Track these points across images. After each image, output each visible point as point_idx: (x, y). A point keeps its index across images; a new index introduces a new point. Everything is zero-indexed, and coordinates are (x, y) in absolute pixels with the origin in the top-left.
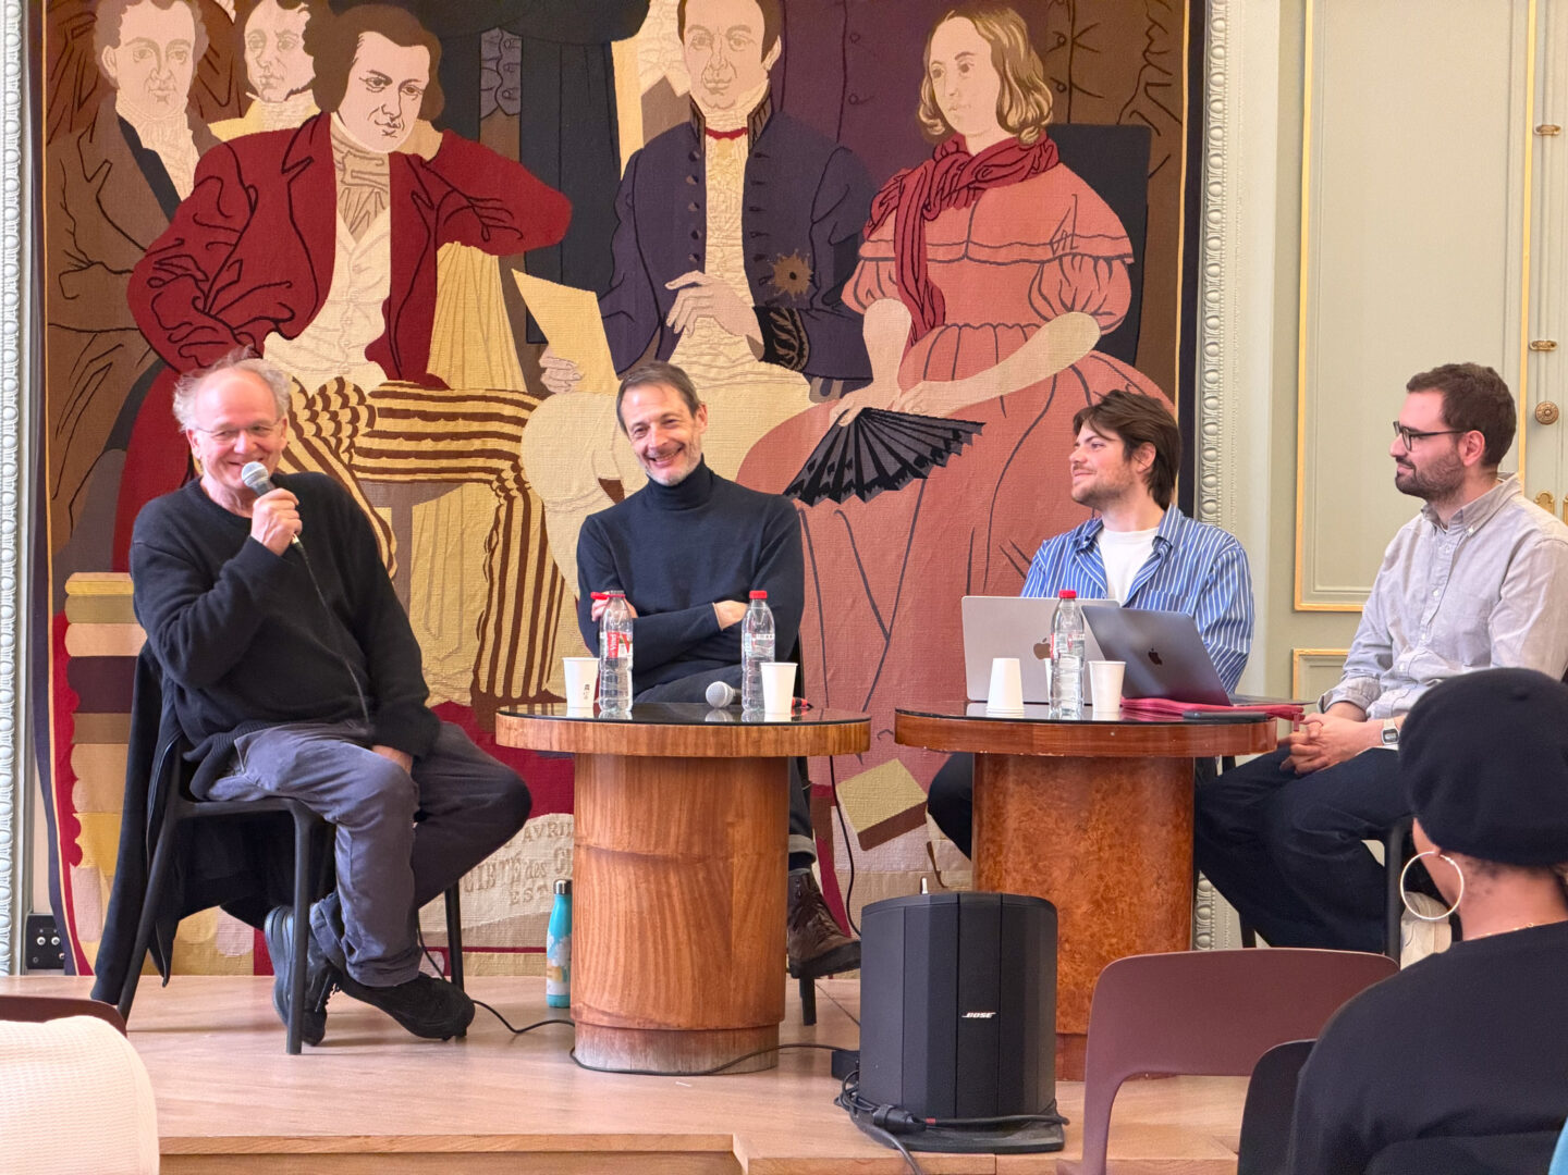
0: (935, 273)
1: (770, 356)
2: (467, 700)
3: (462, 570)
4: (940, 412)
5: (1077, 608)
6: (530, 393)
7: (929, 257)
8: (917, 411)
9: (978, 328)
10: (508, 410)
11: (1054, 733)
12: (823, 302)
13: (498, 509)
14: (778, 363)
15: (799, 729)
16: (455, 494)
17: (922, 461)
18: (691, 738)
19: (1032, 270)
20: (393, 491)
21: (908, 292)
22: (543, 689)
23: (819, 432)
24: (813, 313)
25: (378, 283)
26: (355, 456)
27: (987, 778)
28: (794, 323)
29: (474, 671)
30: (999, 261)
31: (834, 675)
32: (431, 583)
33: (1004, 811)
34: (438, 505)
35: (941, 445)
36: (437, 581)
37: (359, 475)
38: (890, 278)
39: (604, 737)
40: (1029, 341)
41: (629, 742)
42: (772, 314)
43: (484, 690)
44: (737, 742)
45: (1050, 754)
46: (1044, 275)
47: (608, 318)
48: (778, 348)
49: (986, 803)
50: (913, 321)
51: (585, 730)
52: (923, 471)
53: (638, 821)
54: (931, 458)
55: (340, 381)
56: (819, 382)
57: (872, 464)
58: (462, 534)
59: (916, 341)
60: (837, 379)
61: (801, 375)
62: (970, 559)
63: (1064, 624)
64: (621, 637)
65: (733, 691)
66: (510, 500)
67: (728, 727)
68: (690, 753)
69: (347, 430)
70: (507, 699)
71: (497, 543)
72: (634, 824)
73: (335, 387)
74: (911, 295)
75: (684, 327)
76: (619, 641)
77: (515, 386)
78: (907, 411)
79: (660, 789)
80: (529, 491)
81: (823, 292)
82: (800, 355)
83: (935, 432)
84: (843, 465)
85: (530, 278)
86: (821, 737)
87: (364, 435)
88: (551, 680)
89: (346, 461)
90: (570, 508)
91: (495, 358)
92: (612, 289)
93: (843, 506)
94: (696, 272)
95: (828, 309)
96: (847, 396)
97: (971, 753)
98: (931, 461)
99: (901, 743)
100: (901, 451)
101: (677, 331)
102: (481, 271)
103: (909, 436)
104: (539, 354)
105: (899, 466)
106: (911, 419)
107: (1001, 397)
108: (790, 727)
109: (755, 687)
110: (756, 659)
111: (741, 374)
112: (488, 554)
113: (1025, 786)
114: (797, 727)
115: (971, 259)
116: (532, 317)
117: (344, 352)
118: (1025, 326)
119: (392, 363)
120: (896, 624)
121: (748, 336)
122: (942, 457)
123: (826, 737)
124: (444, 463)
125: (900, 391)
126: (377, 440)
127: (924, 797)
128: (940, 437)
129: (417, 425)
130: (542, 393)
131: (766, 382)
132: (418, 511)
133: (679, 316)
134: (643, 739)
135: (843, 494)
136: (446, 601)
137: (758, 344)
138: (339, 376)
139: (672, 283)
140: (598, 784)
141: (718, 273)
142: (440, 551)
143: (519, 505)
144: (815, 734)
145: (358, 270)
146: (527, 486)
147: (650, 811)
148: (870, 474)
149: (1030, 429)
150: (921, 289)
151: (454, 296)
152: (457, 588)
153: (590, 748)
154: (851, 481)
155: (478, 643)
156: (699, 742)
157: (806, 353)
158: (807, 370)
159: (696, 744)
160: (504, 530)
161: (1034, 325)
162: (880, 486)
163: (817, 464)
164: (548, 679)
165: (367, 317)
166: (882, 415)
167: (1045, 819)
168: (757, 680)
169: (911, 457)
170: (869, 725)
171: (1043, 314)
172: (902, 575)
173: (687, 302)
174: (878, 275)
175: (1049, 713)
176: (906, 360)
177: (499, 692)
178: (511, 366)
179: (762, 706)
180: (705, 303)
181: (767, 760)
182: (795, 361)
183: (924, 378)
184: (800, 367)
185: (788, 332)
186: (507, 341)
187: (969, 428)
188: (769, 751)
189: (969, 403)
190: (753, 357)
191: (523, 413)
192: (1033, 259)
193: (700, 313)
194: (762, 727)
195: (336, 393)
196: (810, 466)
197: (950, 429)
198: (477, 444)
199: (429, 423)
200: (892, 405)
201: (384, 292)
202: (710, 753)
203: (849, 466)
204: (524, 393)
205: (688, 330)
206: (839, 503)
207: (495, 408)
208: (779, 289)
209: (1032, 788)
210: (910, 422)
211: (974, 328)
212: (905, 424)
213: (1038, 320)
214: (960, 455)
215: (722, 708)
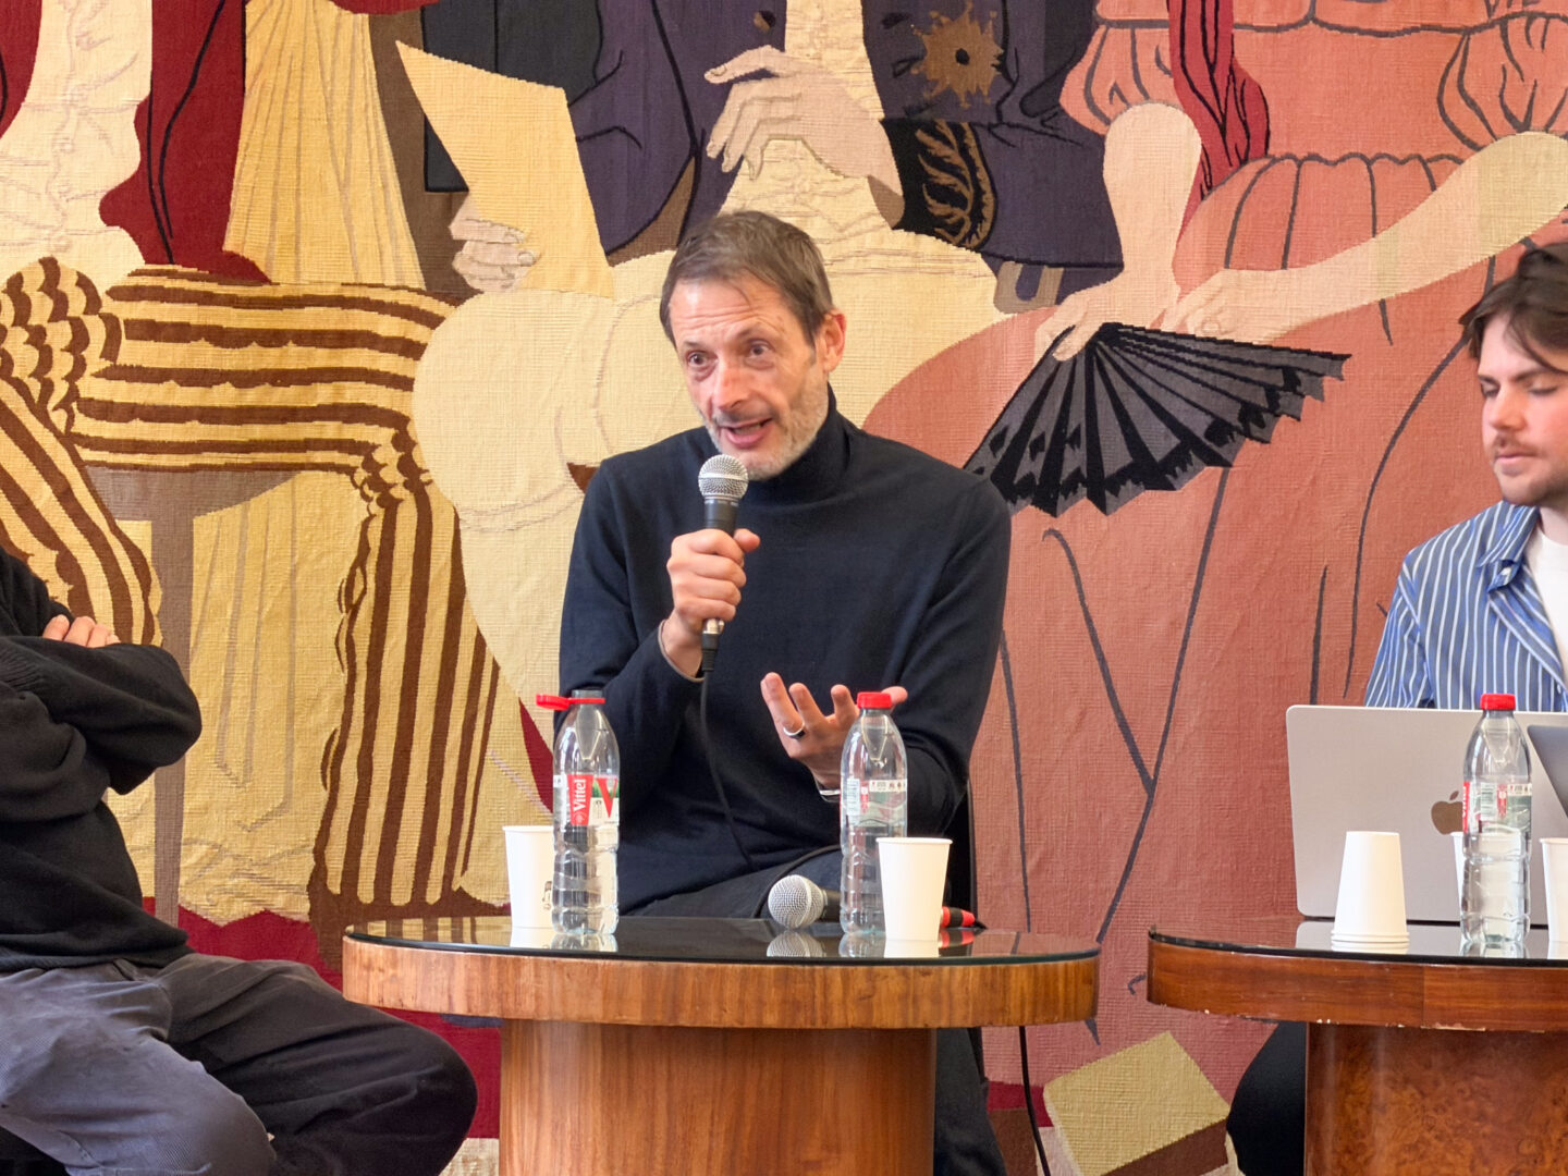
0: (1250, 54)
1: (915, 218)
2: (301, 909)
3: (292, 646)
4: (1258, 331)
5: (1518, 731)
6: (432, 290)
7: (1237, 20)
8: (1211, 331)
9: (1335, 163)
10: (388, 326)
11: (1466, 984)
12: (1024, 112)
13: (365, 525)
14: (930, 233)
15: (951, 972)
16: (276, 497)
17: (1220, 431)
18: (731, 990)
19: (1444, 47)
20: (154, 487)
21: (1195, 91)
22: (455, 888)
23: (1013, 372)
24: (1002, 131)
25: (126, 68)
26: (80, 418)
27: (1332, 1074)
28: (964, 150)
29: (315, 851)
30: (1378, 28)
31: (1039, 865)
32: (229, 675)
33: (1366, 1141)
34: (245, 517)
35: (1261, 400)
36: (242, 671)
37: (86, 454)
38: (1158, 61)
39: (556, 986)
40: (1439, 189)
41: (606, 996)
42: (920, 135)
43: (336, 889)
44: (825, 996)
45: (1458, 1027)
46: (1469, 57)
47: (588, 140)
48: (931, 202)
49: (1330, 1125)
50: (1204, 148)
51: (518, 974)
52: (1223, 451)
53: (626, 1156)
54: (1237, 423)
55: (50, 266)
56: (1013, 270)
57: (1120, 437)
58: (293, 574)
59: (1210, 188)
60: (1052, 265)
61: (978, 257)
62: (1318, 630)
63: (1490, 762)
64: (596, 785)
65: (822, 894)
66: (390, 506)
67: (807, 968)
68: (729, 1020)
69: (63, 364)
70: (382, 907)
71: (364, 592)
72: (618, 1163)
73: (40, 277)
74: (1201, 97)
75: (742, 158)
76: (590, 793)
77: (399, 273)
78: (1191, 331)
79: (669, 1090)
80: (428, 489)
81: (1021, 91)
82: (977, 217)
83: (1249, 372)
84: (1061, 438)
85: (432, 59)
86: (995, 988)
87: (97, 375)
88: (471, 869)
89: (62, 427)
90: (511, 525)
91: (362, 222)
92: (599, 83)
93: (1062, 522)
94: (767, 48)
95: (1035, 123)
96: (1071, 299)
97: (1303, 1023)
98: (1240, 433)
99: (1158, 1002)
100: (1176, 408)
101: (727, 167)
102: (335, 46)
103: (1196, 381)
104: (449, 213)
105: (1175, 441)
106: (1199, 346)
107: (1382, 303)
108: (934, 968)
109: (867, 887)
110: (868, 829)
111: (858, 254)
112: (344, 616)
113: (1411, 1090)
114: (946, 968)
115: (1323, 24)
116: (436, 137)
117: (57, 207)
118: (1430, 160)
119: (154, 232)
120: (1168, 760)
121: (870, 179)
122: (1262, 425)
123: (1006, 989)
124: (258, 432)
125: (1176, 290)
126: (123, 384)
127: (1223, 1110)
128: (1260, 384)
129: (205, 355)
130: (456, 291)
131: (906, 271)
132: (206, 528)
133: (732, 135)
134: (635, 990)
135: (1061, 498)
136: (261, 709)
137: (891, 192)
138: (47, 255)
139: (719, 70)
140: (546, 1079)
141: (812, 52)
142: (249, 608)
143: (407, 516)
144: (984, 984)
145: (87, 43)
146: (424, 478)
147: (650, 1138)
148: (1116, 456)
149: (1440, 369)
150: (1221, 83)
151: (279, 97)
152: (282, 683)
153: (527, 1008)
154: (1078, 471)
155: (324, 795)
156: (748, 998)
157: (988, 212)
158: (989, 247)
159: (741, 1002)
160: (378, 564)
161: (1449, 157)
162: (1136, 482)
163: (1010, 435)
164: (465, 867)
165: (105, 137)
166: (1139, 338)
167: (1450, 1158)
168: (871, 873)
169: (1199, 424)
170: (1096, 966)
171: (1468, 134)
172: (1181, 661)
173: (748, 109)
174: (1134, 56)
175: (1455, 944)
176: (1190, 228)
177: (366, 893)
178: (393, 238)
179: (881, 925)
180: (784, 110)
181: (887, 1035)
182: (966, 229)
183: (1227, 266)
184: (975, 241)
185: (952, 170)
186: (385, 187)
187: (1316, 365)
188: (889, 1016)
189: (1316, 315)
190: (882, 220)
191: (417, 332)
192: (1446, 23)
193: (774, 130)
194: (877, 968)
195: (41, 289)
196: (995, 440)
197: (1277, 367)
198: (323, 394)
199: (228, 351)
200: (1161, 317)
201: (139, 86)
202: (771, 1020)
203: (1074, 440)
204: (419, 292)
205: (750, 165)
206: (1054, 513)
207: (360, 320)
208: (936, 82)
209: (1423, 1094)
210: (1197, 353)
211: (1327, 162)
212: (1188, 357)
213: (1455, 147)
214: (1299, 420)
215: (798, 930)
